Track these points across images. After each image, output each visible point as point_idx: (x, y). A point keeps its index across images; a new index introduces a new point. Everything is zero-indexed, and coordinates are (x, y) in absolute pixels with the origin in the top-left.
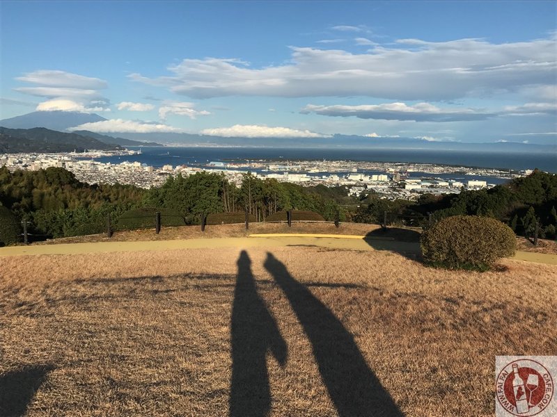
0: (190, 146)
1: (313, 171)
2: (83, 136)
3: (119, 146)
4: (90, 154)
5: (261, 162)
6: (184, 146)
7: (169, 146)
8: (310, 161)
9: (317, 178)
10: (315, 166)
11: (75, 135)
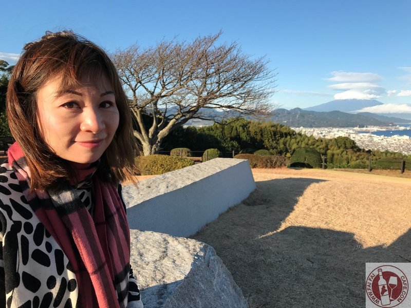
2: (365, 116)
3: (392, 123)
4: (369, 129)
11: (359, 115)
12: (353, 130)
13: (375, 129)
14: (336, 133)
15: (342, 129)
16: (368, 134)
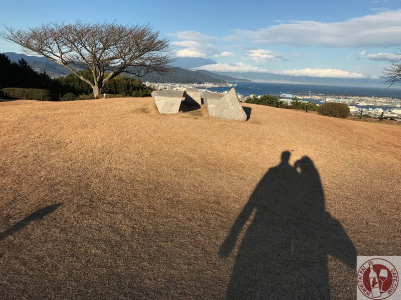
1: (361, 104)
2: (202, 73)
3: (223, 81)
5: (320, 95)
6: (266, 82)
7: (255, 81)
11: (197, 72)
12: (193, 86)
13: (210, 85)
14: (178, 88)
15: (183, 85)
16: (204, 90)
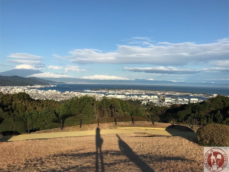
0: (77, 83)
1: (127, 93)
2: (33, 79)
3: (47, 83)
4: (35, 86)
5: (105, 90)
6: (74, 83)
7: (68, 83)
8: (126, 90)
9: (129, 97)
10: (128, 92)
11: (30, 79)
12: (27, 88)
13: (39, 86)
15: (20, 87)
16: (35, 90)
